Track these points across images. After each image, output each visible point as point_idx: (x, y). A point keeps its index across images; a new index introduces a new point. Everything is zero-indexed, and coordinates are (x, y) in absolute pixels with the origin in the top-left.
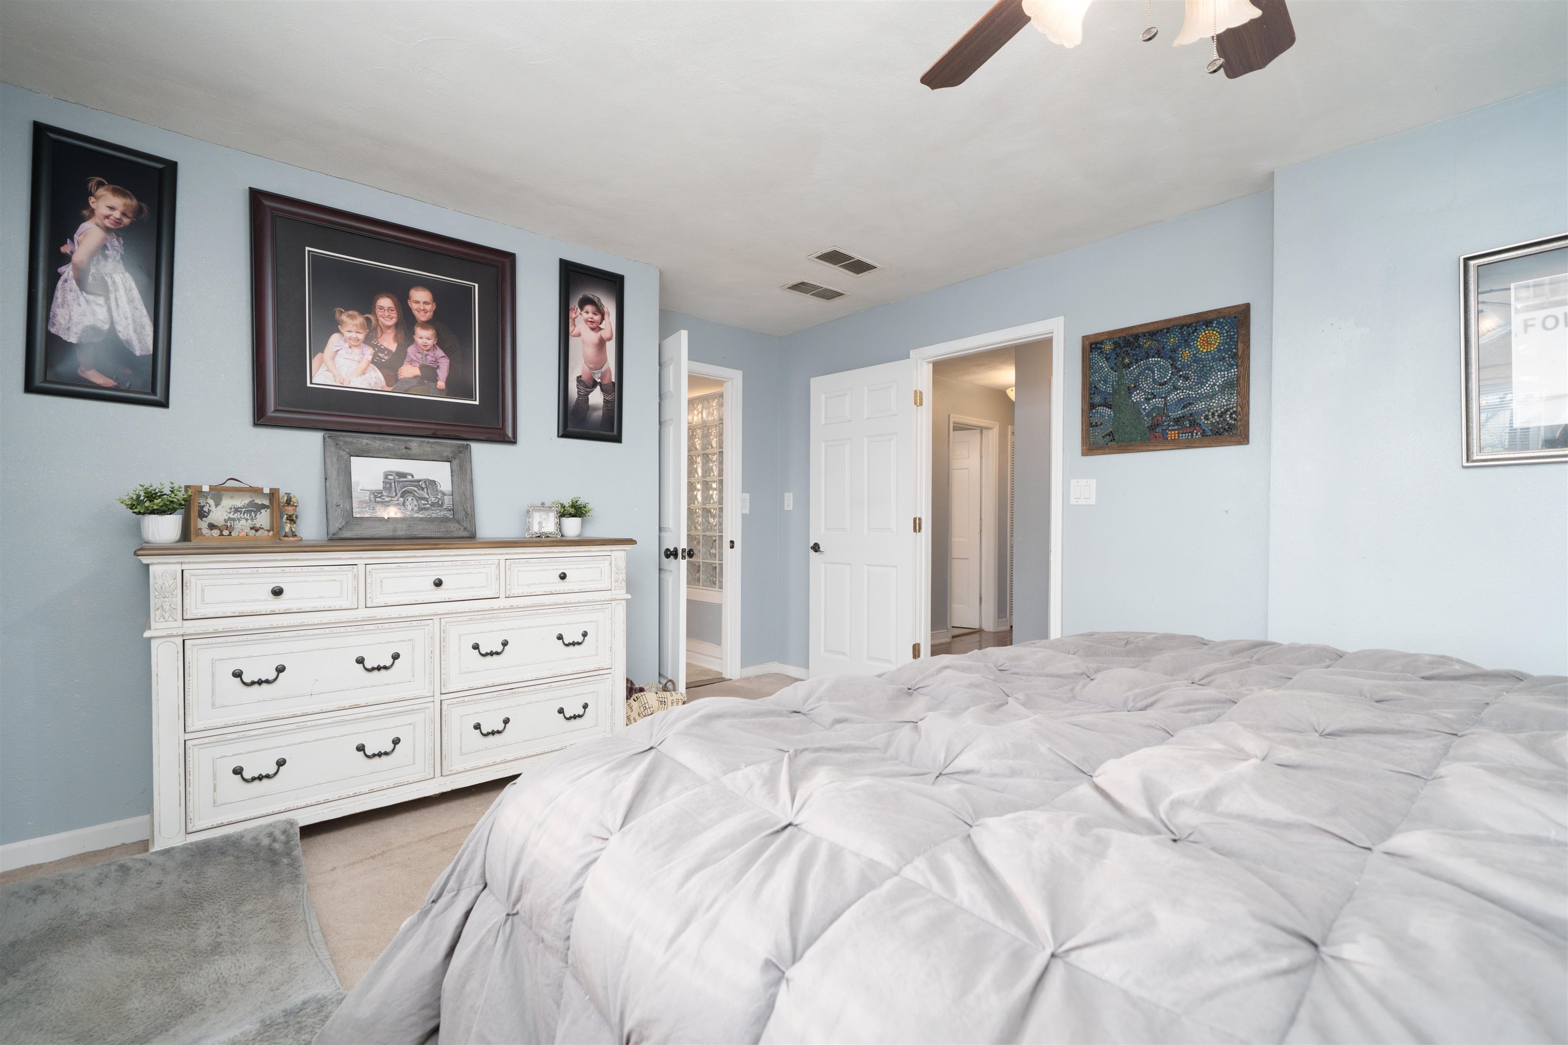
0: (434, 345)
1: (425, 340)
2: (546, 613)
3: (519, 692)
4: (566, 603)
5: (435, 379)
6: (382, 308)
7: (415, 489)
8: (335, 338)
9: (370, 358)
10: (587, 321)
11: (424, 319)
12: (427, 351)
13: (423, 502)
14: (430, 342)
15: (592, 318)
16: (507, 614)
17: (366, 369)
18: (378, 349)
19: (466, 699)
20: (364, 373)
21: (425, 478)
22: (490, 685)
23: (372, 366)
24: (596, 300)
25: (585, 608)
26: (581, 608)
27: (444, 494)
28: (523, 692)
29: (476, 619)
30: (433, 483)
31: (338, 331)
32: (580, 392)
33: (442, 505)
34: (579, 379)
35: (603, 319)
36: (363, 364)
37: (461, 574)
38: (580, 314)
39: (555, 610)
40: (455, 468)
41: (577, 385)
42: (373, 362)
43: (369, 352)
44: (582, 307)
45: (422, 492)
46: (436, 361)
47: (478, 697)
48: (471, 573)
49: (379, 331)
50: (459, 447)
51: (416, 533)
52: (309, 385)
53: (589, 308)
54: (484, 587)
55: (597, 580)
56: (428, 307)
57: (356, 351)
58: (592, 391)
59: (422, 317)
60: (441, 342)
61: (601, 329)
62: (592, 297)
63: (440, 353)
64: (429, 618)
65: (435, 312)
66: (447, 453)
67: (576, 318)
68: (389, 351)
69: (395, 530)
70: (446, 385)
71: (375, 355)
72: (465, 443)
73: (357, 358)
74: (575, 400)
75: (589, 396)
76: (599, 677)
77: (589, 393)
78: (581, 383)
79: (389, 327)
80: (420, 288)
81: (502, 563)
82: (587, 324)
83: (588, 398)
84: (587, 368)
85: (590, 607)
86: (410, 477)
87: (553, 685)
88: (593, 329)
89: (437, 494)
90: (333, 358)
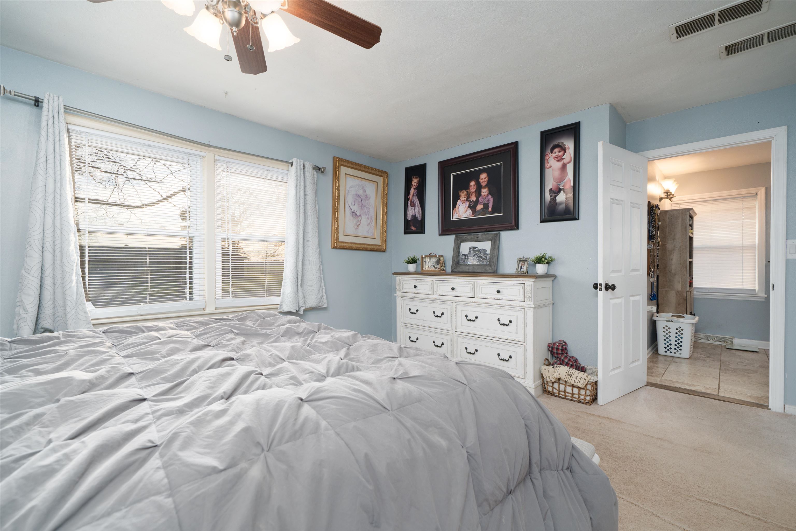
0: (488, 194)
1: (484, 193)
2: (492, 308)
3: (480, 340)
4: (500, 304)
5: (488, 208)
6: (471, 186)
7: (478, 253)
8: (459, 201)
9: (468, 205)
10: (555, 158)
11: (484, 185)
12: (485, 197)
13: (480, 258)
14: (486, 193)
15: (558, 155)
16: (476, 305)
17: (467, 210)
18: (470, 201)
19: (462, 336)
20: (466, 212)
21: (482, 248)
22: (470, 333)
23: (469, 208)
24: (561, 144)
25: (510, 308)
26: (508, 308)
27: (487, 254)
28: (482, 340)
29: (466, 305)
30: (484, 250)
31: (459, 199)
32: (551, 197)
33: (486, 259)
34: (551, 190)
35: (565, 152)
36: (466, 209)
37: (461, 286)
38: (551, 155)
39: (496, 307)
40: (493, 243)
41: (550, 193)
42: (469, 207)
43: (468, 203)
44: (552, 151)
45: (480, 254)
46: (489, 201)
47: (466, 336)
48: (464, 286)
49: (471, 195)
50: (495, 234)
51: (475, 270)
52: (452, 220)
53: (556, 150)
54: (469, 292)
55: (517, 296)
56: (486, 180)
57: (464, 204)
58: (558, 195)
59: (483, 184)
60: (490, 193)
61: (563, 159)
62: (558, 143)
63: (490, 196)
64: (452, 302)
65: (488, 181)
66: (490, 237)
67: (549, 159)
68: (473, 201)
69: (469, 269)
70: (492, 209)
71: (469, 204)
72: (497, 232)
73: (464, 207)
74: (549, 202)
75: (557, 198)
76: (517, 345)
77: (556, 196)
78: (552, 192)
79: (473, 192)
80: (483, 173)
81: (475, 283)
82: (555, 159)
83: (556, 199)
84: (555, 183)
85: (512, 309)
86: (477, 249)
87: (495, 341)
88: (558, 161)
89: (485, 255)
90: (458, 209)
